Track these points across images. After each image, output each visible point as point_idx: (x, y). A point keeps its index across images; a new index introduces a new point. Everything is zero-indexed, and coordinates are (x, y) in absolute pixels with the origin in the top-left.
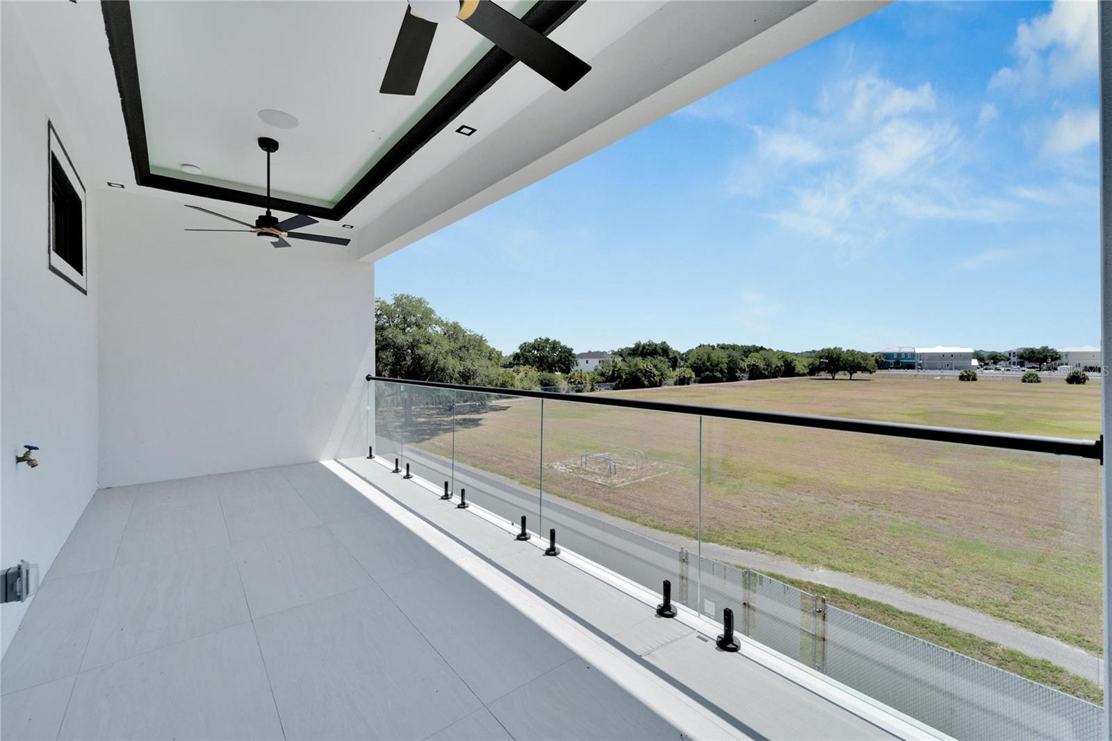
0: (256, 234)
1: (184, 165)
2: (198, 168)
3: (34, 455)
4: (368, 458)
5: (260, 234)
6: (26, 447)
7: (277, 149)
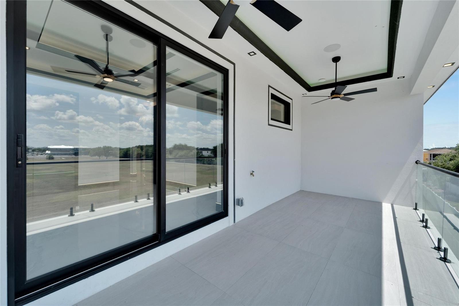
0: (330, 99)
1: (320, 79)
2: (324, 79)
3: (254, 173)
4: (414, 209)
5: (332, 98)
6: (252, 171)
7: (340, 60)
